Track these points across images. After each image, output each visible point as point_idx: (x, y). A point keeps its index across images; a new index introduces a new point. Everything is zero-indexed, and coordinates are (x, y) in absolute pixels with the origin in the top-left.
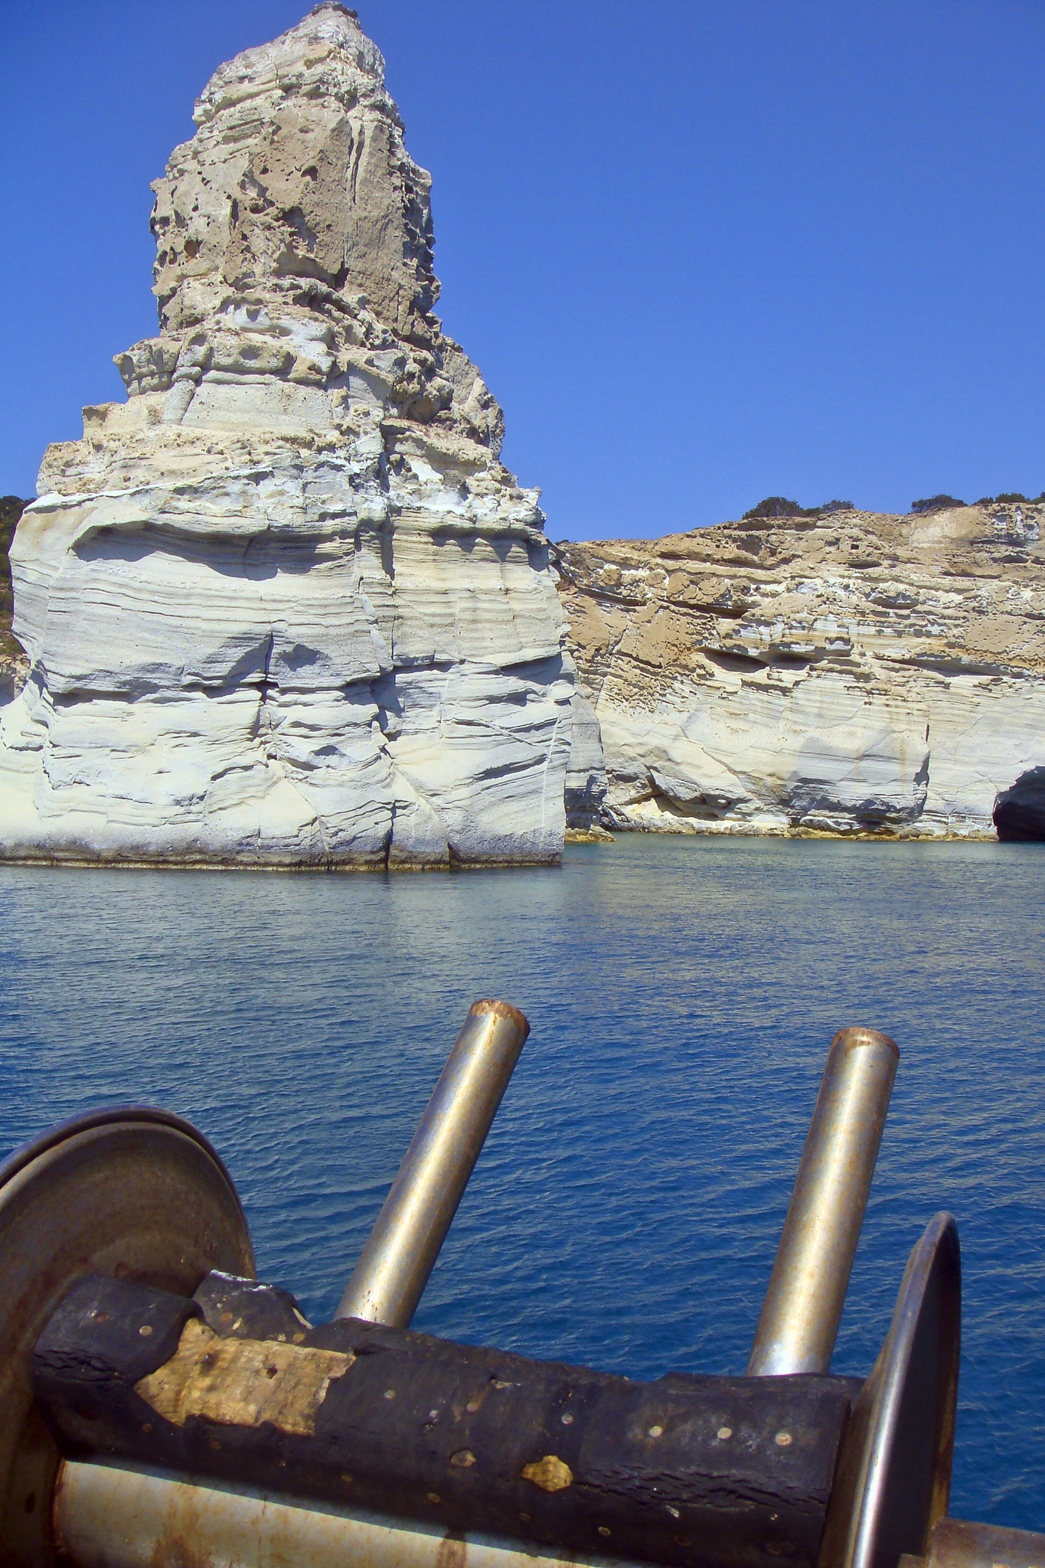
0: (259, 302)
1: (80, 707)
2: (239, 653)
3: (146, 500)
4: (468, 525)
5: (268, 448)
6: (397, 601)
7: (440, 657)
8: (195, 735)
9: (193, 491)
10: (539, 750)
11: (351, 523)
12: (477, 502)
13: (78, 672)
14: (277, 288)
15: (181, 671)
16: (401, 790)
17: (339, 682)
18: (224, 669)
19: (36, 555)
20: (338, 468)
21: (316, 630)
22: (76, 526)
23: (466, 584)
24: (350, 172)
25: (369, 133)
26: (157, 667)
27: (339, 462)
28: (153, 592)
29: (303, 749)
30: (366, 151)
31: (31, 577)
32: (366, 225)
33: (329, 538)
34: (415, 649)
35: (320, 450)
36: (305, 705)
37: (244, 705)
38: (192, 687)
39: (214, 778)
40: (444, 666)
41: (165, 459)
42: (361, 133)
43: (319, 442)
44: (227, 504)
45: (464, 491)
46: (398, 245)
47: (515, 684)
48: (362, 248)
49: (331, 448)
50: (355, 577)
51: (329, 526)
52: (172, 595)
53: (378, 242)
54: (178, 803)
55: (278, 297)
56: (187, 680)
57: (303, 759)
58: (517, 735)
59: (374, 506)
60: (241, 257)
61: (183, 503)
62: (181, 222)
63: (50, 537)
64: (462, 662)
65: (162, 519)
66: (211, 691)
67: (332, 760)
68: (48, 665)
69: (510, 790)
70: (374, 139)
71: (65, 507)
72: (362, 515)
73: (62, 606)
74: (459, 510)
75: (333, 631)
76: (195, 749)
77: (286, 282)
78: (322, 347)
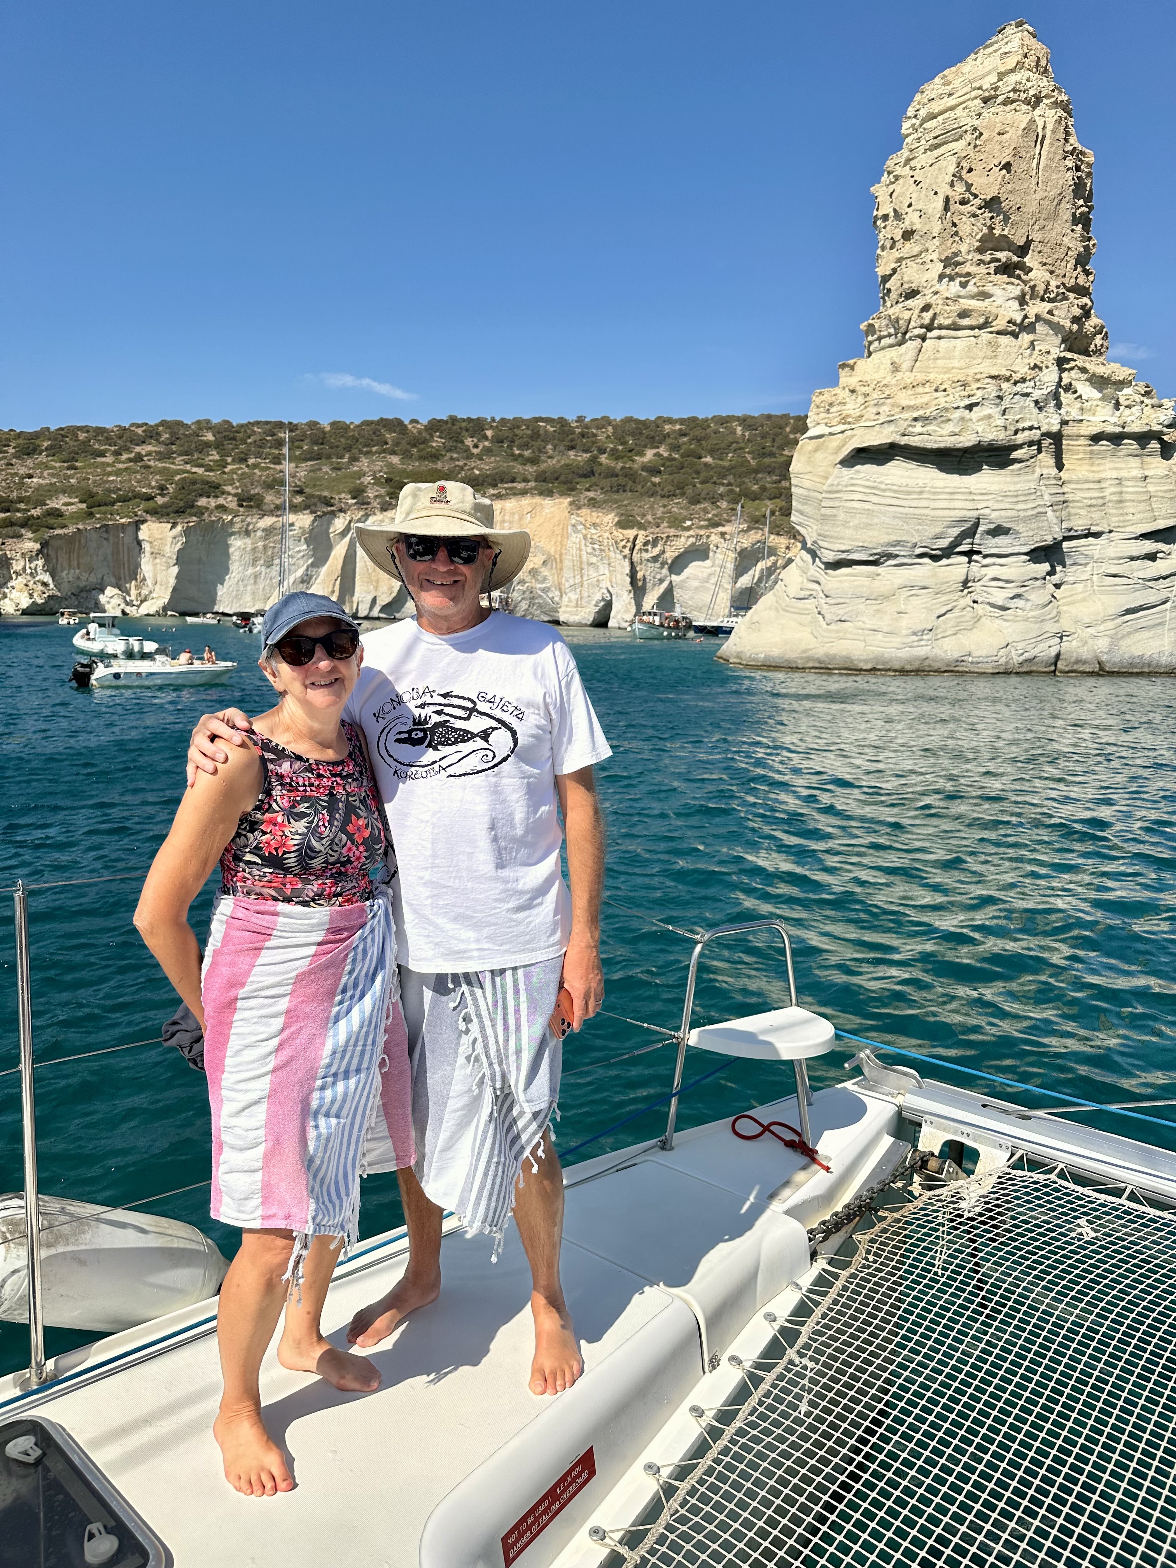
0: (968, 274)
1: (844, 571)
2: (956, 532)
3: (892, 428)
4: (1118, 430)
5: (978, 385)
6: (1065, 489)
7: (1094, 529)
8: (925, 588)
9: (925, 420)
10: (1164, 594)
11: (1035, 435)
12: (1127, 412)
13: (843, 548)
14: (981, 262)
15: (915, 545)
16: (1065, 624)
17: (1026, 549)
18: (944, 543)
19: (809, 469)
20: (1027, 395)
21: (1010, 513)
22: (839, 448)
23: (1115, 474)
24: (1035, 161)
25: (1050, 127)
26: (898, 543)
27: (1029, 390)
28: (895, 491)
29: (1000, 596)
30: (1046, 142)
31: (807, 484)
32: (1045, 203)
33: (1020, 446)
34: (1079, 524)
35: (1015, 383)
36: (1001, 565)
37: (957, 567)
38: (921, 556)
39: (939, 617)
40: (1097, 535)
41: (904, 398)
42: (1044, 128)
43: (1016, 377)
44: (950, 427)
45: (1117, 406)
46: (1068, 216)
47: (1149, 546)
48: (1042, 222)
49: (1023, 380)
50: (1037, 475)
51: (1021, 438)
52: (909, 493)
53: (1054, 216)
54: (914, 634)
55: (982, 269)
56: (919, 551)
57: (1000, 603)
58: (1150, 584)
59: (1051, 421)
60: (951, 240)
61: (918, 428)
62: (898, 216)
63: (819, 455)
64: (1111, 531)
65: (904, 441)
66: (935, 558)
67: (1019, 603)
68: (821, 543)
69: (1143, 623)
70: (1054, 132)
71: (831, 434)
72: (1044, 429)
73: (831, 504)
74: (1113, 420)
75: (1022, 514)
76: (923, 599)
77: (987, 257)
78: (1015, 305)
